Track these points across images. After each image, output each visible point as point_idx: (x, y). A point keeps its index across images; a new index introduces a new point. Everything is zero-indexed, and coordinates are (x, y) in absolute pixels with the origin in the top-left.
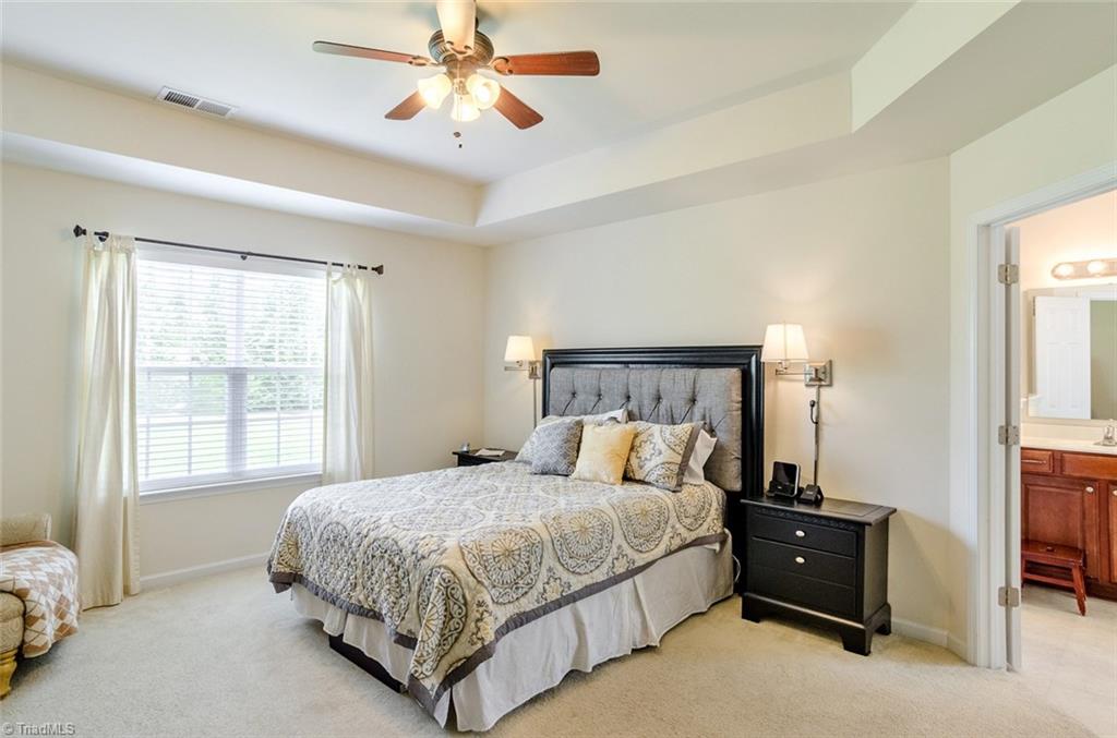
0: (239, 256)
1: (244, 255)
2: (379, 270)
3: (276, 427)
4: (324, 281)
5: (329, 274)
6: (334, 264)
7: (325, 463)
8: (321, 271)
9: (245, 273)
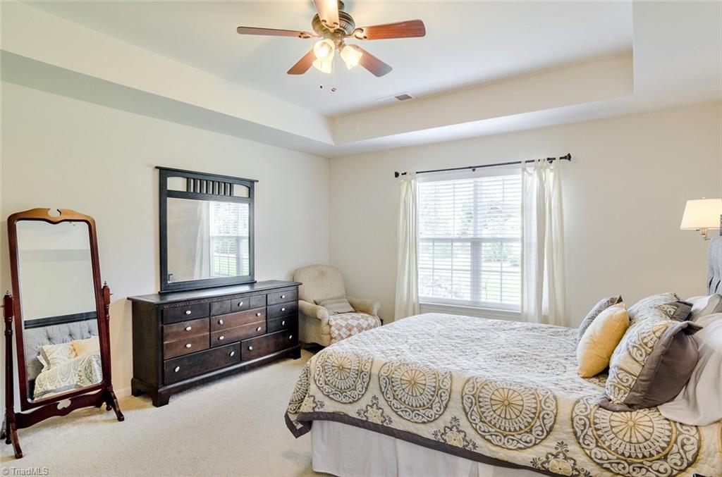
0: (471, 169)
1: (474, 168)
2: (569, 157)
3: (499, 277)
4: (520, 176)
5: (524, 170)
6: (526, 162)
7: (522, 306)
8: (518, 168)
9: (479, 179)
